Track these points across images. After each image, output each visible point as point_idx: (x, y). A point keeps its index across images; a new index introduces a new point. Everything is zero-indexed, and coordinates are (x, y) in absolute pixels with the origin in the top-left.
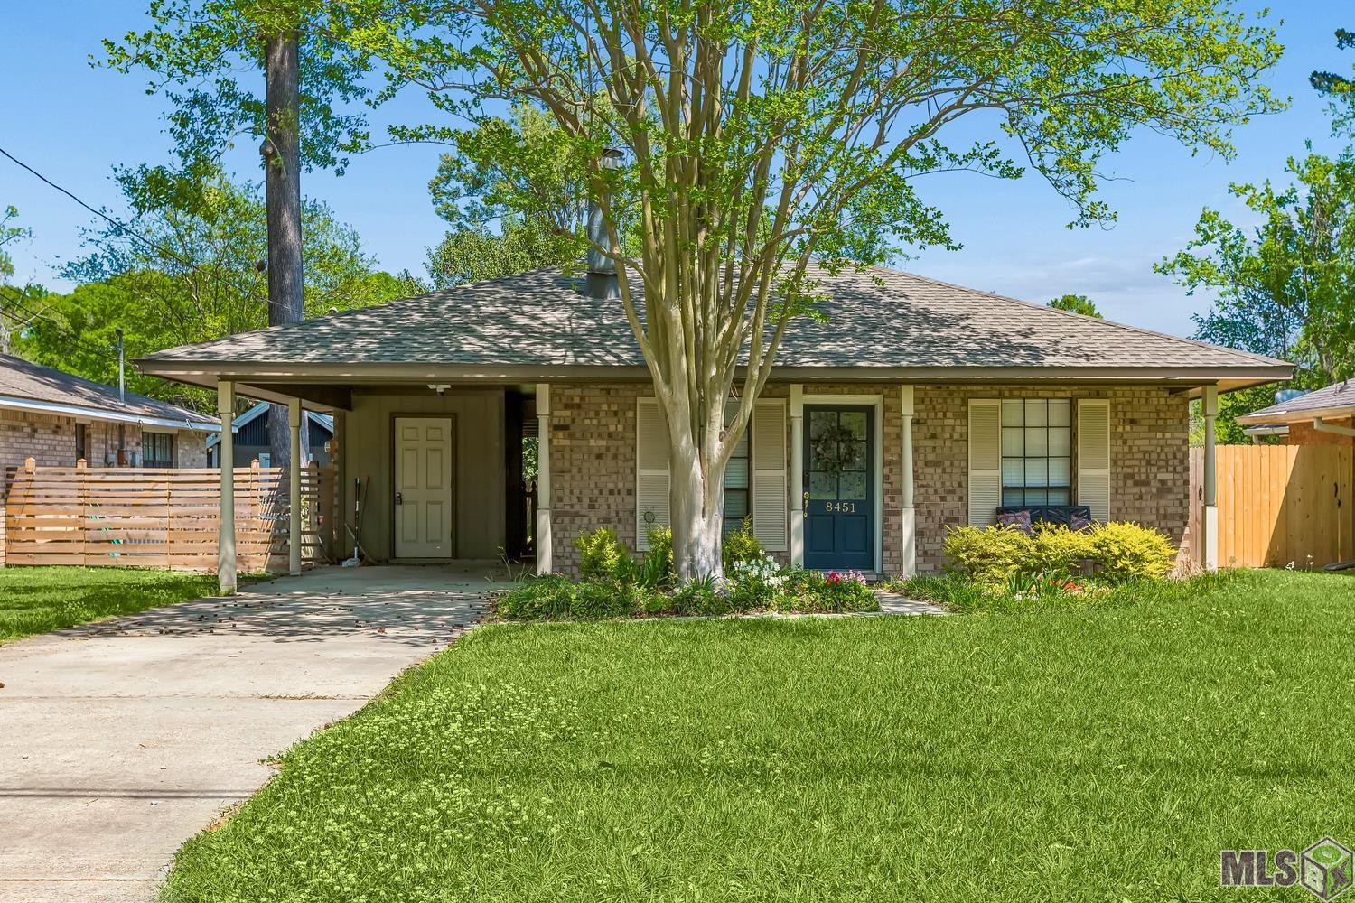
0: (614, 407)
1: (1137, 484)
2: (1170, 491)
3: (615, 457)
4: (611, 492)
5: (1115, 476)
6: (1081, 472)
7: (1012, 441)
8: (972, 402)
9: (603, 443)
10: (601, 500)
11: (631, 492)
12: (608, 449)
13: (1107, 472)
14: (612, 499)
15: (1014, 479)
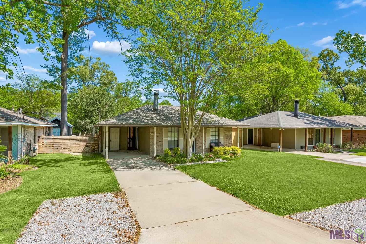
0: (160, 129)
1: (226, 139)
2: (230, 140)
3: (160, 136)
4: (159, 142)
5: (224, 138)
6: (220, 138)
7: (211, 133)
8: (207, 128)
9: (158, 134)
10: (158, 143)
11: (162, 141)
12: (159, 135)
13: (223, 137)
14: (159, 143)
15: (211, 138)
